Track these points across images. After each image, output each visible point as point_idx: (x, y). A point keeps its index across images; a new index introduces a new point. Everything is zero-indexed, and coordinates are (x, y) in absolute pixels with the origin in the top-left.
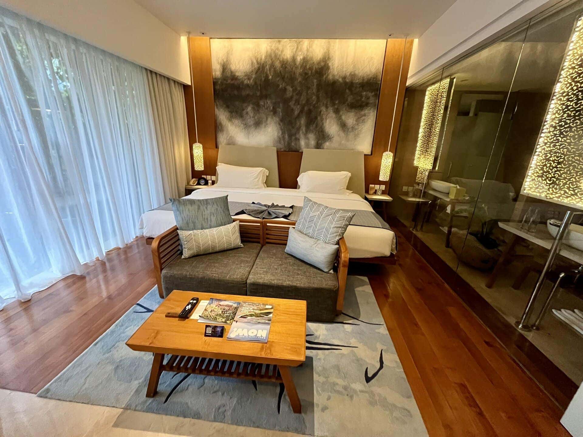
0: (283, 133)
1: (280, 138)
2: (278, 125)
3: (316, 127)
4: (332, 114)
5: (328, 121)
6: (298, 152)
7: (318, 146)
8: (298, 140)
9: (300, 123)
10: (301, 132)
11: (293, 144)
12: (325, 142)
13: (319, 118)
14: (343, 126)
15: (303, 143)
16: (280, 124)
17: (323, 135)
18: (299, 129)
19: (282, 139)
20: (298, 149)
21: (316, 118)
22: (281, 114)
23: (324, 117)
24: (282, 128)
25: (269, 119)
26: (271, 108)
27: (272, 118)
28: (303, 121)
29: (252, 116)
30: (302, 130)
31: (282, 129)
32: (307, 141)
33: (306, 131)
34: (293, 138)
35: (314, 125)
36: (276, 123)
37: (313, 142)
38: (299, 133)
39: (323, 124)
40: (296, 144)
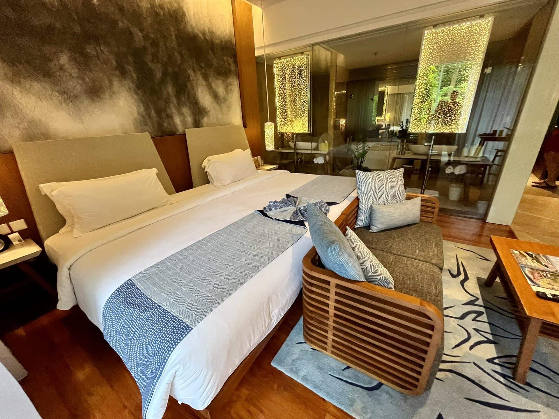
0: (147, 108)
1: (143, 117)
2: (135, 95)
3: (189, 98)
4: (202, 82)
5: (199, 89)
6: (175, 135)
7: (197, 124)
8: (170, 117)
9: (168, 92)
10: (172, 105)
11: (165, 124)
12: (203, 118)
13: (189, 85)
14: (215, 96)
15: (177, 120)
16: (137, 93)
17: (199, 108)
18: (168, 100)
19: (147, 118)
20: (174, 130)
21: (186, 86)
22: (134, 75)
23: (194, 84)
24: (143, 99)
25: (116, 84)
26: (114, 63)
27: (120, 81)
28: (170, 89)
29: (75, 75)
30: (172, 102)
31: (143, 103)
32: (182, 118)
33: (179, 105)
34: (164, 115)
35: (186, 96)
36: (129, 91)
37: (189, 119)
38: (169, 106)
39: (195, 94)
40: (169, 124)
